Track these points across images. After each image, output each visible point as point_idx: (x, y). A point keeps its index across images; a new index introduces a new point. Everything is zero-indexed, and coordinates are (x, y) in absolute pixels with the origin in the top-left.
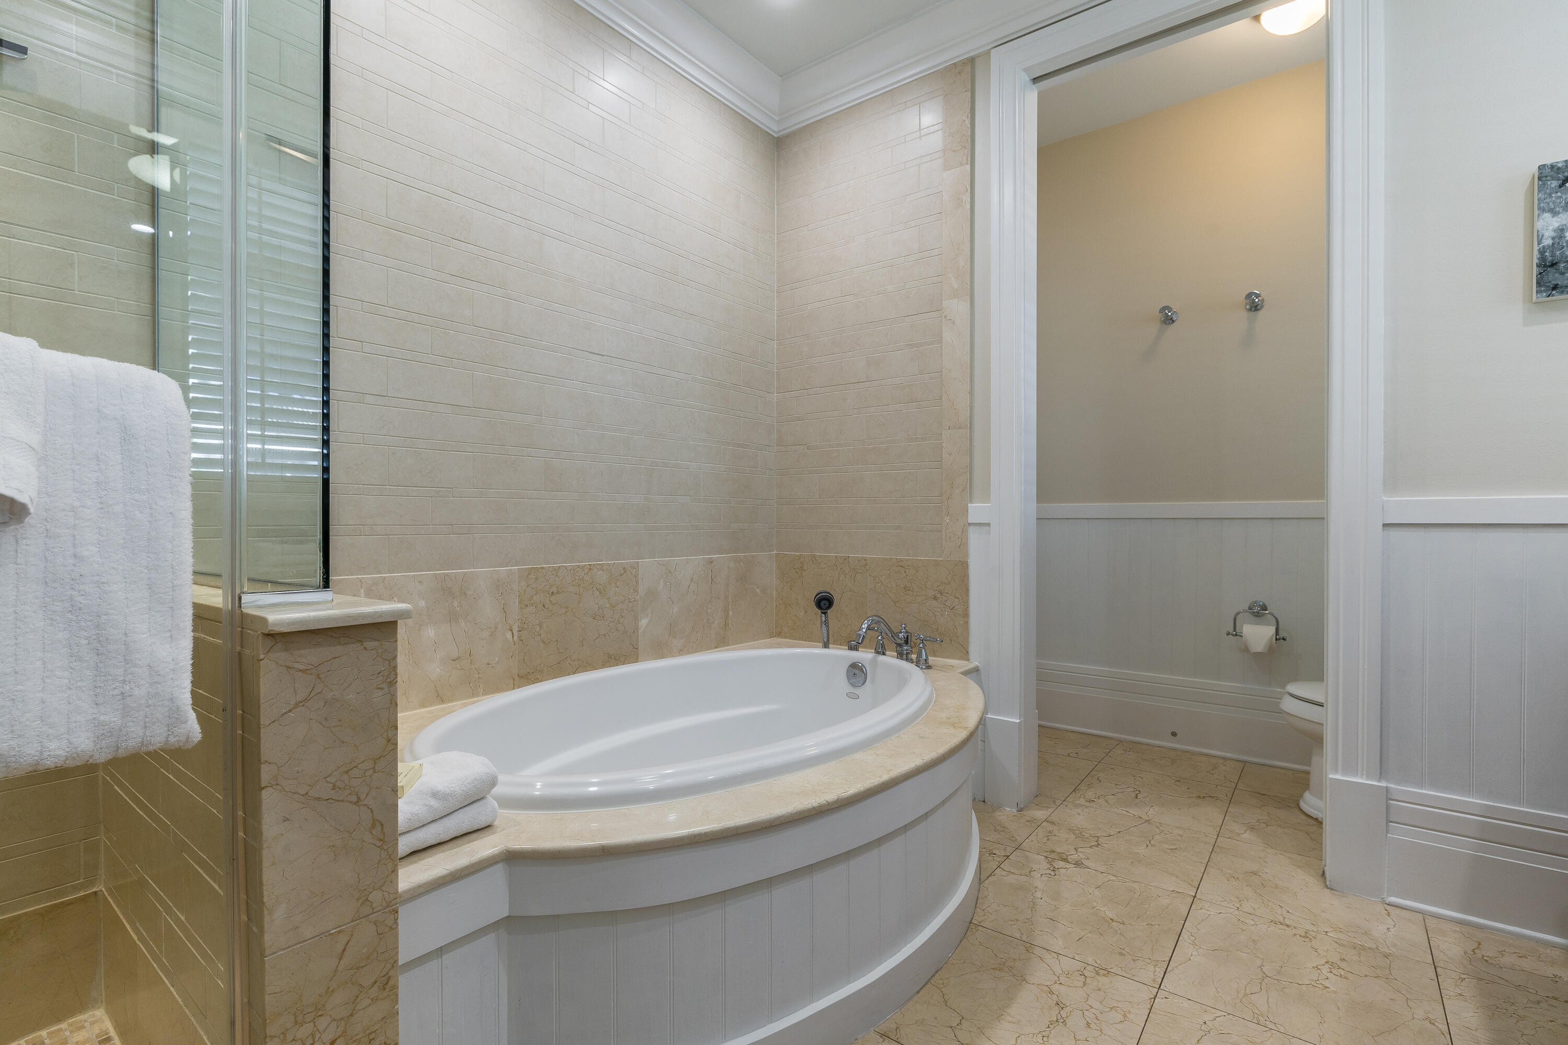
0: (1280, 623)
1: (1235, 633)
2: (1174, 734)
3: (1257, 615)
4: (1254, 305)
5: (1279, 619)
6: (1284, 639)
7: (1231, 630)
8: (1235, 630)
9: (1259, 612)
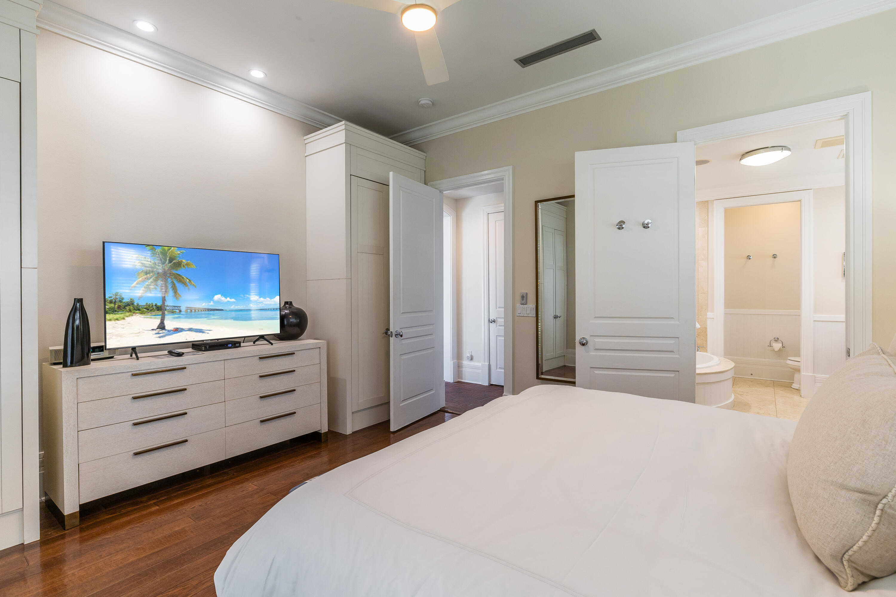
0: (783, 343)
1: (770, 346)
2: (752, 374)
3: (776, 341)
4: (775, 257)
5: (782, 341)
6: (784, 347)
7: (769, 345)
8: (770, 345)
9: (777, 340)
